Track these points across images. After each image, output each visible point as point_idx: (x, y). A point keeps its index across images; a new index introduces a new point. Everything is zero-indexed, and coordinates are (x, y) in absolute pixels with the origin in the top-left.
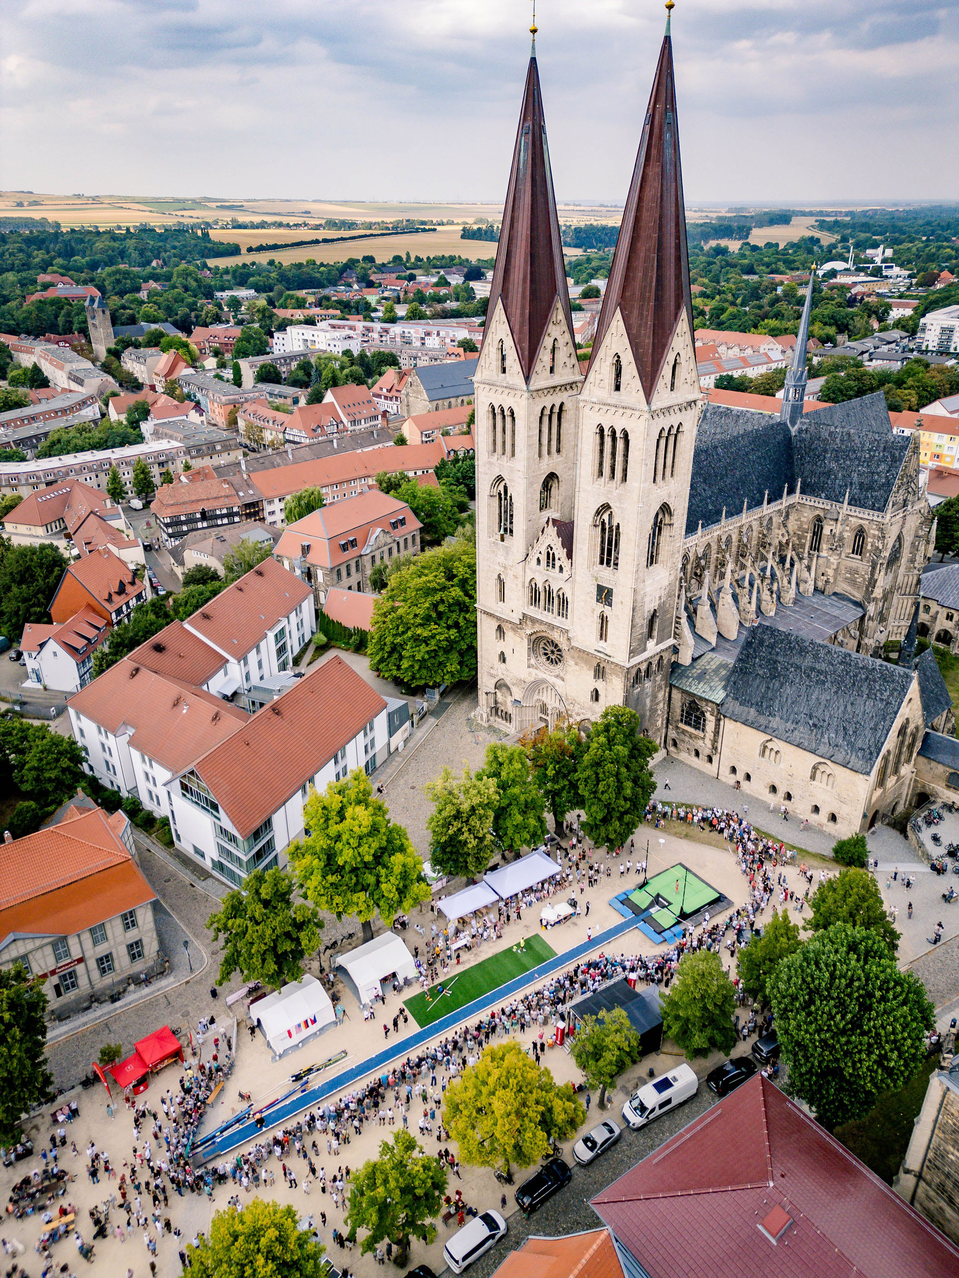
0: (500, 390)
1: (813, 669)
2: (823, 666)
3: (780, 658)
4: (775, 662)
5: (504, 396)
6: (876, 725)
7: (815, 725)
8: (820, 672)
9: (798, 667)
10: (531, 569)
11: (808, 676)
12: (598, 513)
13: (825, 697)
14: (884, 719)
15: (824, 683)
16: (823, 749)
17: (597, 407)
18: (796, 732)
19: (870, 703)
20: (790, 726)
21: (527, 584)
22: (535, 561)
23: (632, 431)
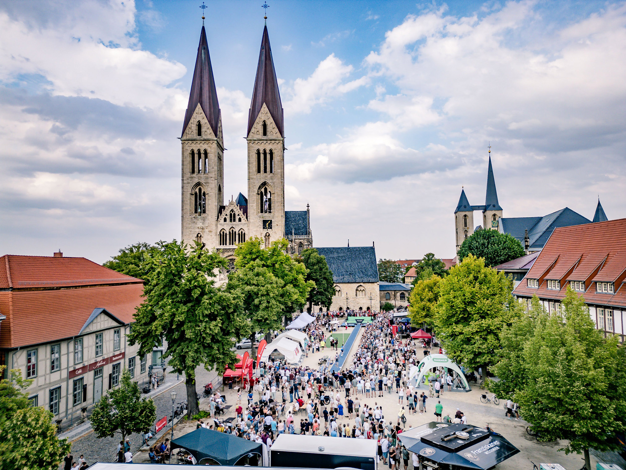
0: (199, 142)
1: (339, 257)
2: (342, 255)
5: (201, 145)
6: (371, 266)
7: (350, 274)
8: (342, 257)
9: (333, 258)
10: (221, 224)
11: (339, 259)
12: (260, 188)
13: (348, 264)
14: (372, 263)
15: (345, 260)
16: (358, 280)
17: (256, 142)
18: (345, 279)
19: (365, 260)
21: (218, 233)
22: (223, 220)
23: (275, 149)
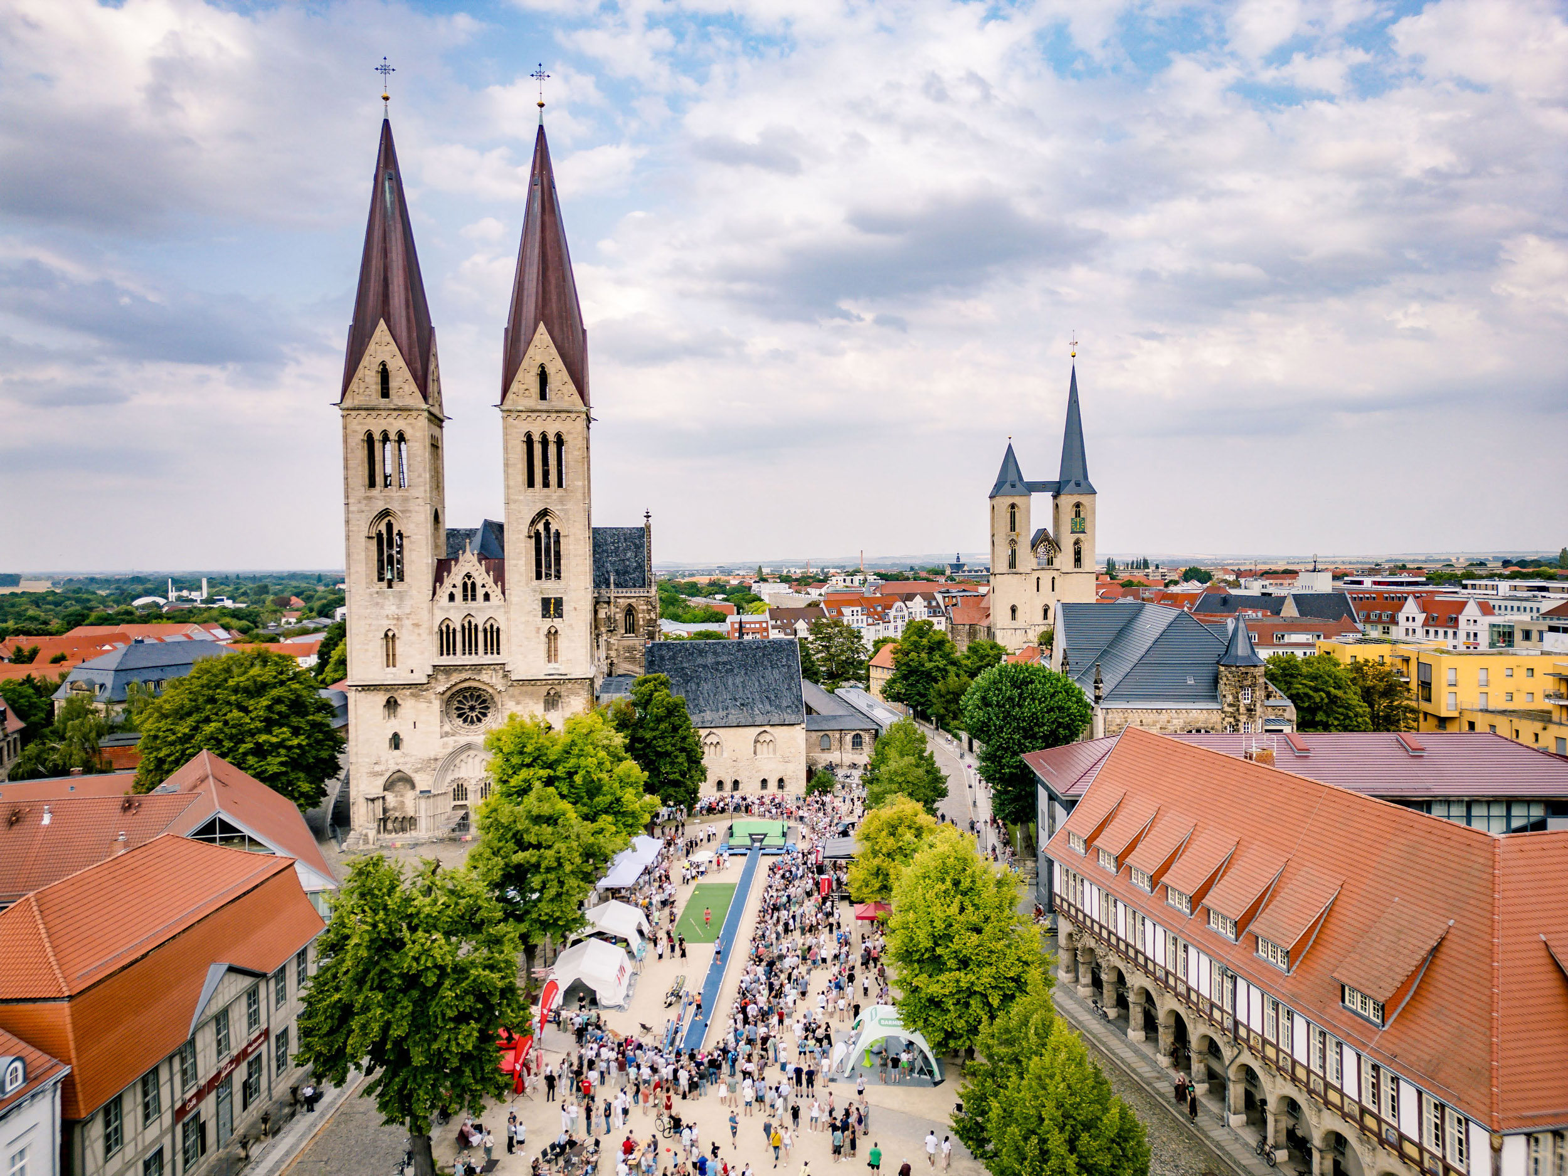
0: (384, 414)
1: (718, 663)
2: (725, 658)
3: (685, 665)
4: (683, 669)
5: (390, 419)
6: (789, 685)
7: (742, 705)
8: (725, 663)
9: (705, 666)
10: (441, 608)
11: (717, 670)
13: (738, 680)
14: (792, 678)
15: (732, 670)
16: (759, 720)
17: (524, 415)
18: (730, 716)
19: (776, 671)
20: (722, 713)
21: (436, 629)
22: (447, 598)
23: (569, 433)
